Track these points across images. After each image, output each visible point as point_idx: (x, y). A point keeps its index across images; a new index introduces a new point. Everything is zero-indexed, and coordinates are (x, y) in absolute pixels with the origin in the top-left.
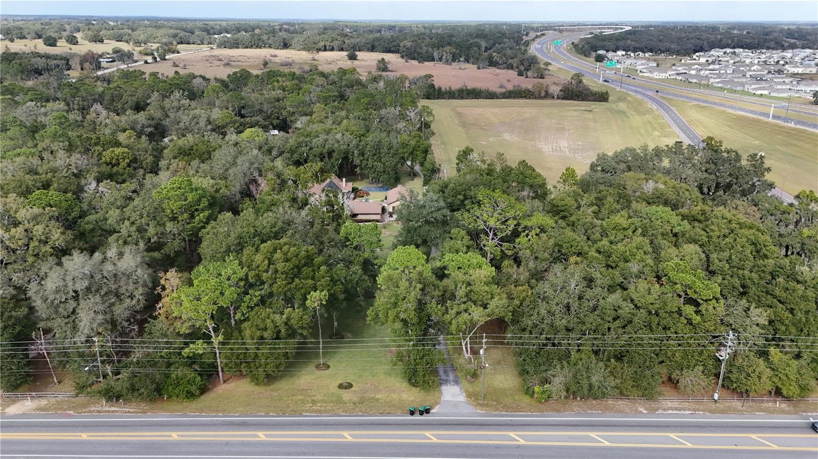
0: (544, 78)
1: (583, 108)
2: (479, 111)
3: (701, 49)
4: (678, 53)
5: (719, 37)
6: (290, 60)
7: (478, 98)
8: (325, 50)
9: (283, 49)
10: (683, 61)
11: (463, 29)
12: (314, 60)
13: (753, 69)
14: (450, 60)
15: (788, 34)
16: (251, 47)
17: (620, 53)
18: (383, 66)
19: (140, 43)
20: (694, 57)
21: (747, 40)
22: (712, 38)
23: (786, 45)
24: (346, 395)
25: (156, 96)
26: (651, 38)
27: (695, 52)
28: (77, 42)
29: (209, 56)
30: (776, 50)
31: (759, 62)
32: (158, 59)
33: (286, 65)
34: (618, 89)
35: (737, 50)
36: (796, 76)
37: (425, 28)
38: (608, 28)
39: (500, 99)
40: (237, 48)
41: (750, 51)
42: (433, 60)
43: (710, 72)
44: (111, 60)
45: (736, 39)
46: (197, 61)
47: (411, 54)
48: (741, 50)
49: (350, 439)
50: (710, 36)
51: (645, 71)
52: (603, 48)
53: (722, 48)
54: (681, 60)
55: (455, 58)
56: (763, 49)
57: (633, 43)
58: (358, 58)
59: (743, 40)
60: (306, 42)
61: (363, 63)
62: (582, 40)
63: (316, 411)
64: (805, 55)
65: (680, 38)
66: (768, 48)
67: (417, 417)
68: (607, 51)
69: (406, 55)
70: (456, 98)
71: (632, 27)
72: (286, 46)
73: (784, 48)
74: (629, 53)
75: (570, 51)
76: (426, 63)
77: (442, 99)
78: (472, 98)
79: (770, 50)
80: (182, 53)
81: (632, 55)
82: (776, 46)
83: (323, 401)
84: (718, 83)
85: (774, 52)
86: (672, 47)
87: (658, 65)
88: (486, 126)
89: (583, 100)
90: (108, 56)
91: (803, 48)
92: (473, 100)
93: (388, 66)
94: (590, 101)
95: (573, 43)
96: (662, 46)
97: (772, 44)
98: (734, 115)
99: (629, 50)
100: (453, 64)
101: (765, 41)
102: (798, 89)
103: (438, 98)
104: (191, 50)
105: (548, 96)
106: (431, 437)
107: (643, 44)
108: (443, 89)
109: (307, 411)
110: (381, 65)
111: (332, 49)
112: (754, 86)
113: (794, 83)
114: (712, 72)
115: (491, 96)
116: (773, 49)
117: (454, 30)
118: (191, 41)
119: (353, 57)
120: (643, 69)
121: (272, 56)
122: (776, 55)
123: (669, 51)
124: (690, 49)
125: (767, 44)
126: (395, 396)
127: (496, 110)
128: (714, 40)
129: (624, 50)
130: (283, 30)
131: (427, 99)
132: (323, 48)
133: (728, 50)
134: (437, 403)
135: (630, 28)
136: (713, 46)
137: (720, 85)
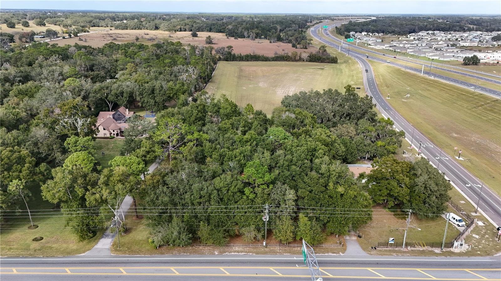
0: (307, 49)
1: (319, 67)
2: (254, 68)
3: (414, 31)
4: (400, 34)
5: (425, 24)
6: (154, 37)
7: (258, 61)
8: (181, 31)
9: (155, 30)
10: (400, 39)
11: (273, 18)
12: (170, 37)
13: (439, 43)
14: (254, 37)
15: (472, 22)
16: (135, 29)
17: (363, 33)
18: (209, 41)
19: (67, 26)
20: (409, 36)
21: (442, 26)
22: (421, 24)
23: (466, 28)
24: (34, 245)
25: (41, 58)
26: (384, 24)
27: (410, 33)
28: (29, 25)
29: (105, 34)
30: (460, 32)
31: (445, 39)
32: (72, 36)
33: (151, 40)
34: (347, 55)
35: (435, 32)
36: (463, 48)
37: (250, 17)
38: (363, 18)
39: (271, 61)
40: (127, 29)
41: (444, 32)
42: (244, 37)
43: (410, 45)
44: (43, 36)
45: (435, 25)
46: (97, 37)
47: (233, 34)
48: (438, 32)
50: (420, 23)
51: (372, 44)
52: (353, 30)
53: (426, 31)
54: (399, 38)
55: (258, 36)
56: (452, 31)
57: (373, 27)
58: (198, 36)
59: (439, 26)
60: (169, 26)
61: (200, 39)
62: (342, 25)
64: (476, 35)
65: (402, 25)
66: (455, 31)
68: (356, 32)
69: (229, 34)
70: (244, 61)
71: (377, 17)
72: (157, 28)
73: (464, 31)
74: (369, 33)
75: (332, 32)
76: (239, 39)
77: (235, 61)
78: (254, 61)
79: (456, 32)
80: (91, 32)
81: (371, 34)
82: (460, 29)
83: (16, 249)
84: (411, 52)
85: (458, 33)
86: (396, 30)
87: (382, 41)
88: (253, 78)
89: (322, 62)
90: (42, 34)
91: (476, 31)
92: (255, 62)
93: (212, 41)
94: (326, 63)
95: (336, 27)
96: (390, 29)
97: (458, 28)
98: (404, 72)
99: (370, 32)
100: (256, 39)
101: (454, 26)
102: (458, 55)
103: (233, 60)
104: (96, 31)
105: (301, 60)
107: (379, 28)
110: (208, 40)
111: (185, 30)
112: (431, 54)
113: (459, 52)
114: (412, 45)
115: (266, 59)
116: (458, 31)
117: (268, 19)
118: (100, 25)
119: (195, 35)
120: (371, 43)
121: (145, 34)
122: (458, 35)
123: (393, 32)
124: (406, 31)
125: (455, 28)
127: (264, 68)
128: (422, 26)
129: (366, 32)
130: (161, 19)
131: (227, 61)
132: (180, 30)
133: (430, 32)
135: (375, 18)
136: (421, 29)
137: (412, 53)
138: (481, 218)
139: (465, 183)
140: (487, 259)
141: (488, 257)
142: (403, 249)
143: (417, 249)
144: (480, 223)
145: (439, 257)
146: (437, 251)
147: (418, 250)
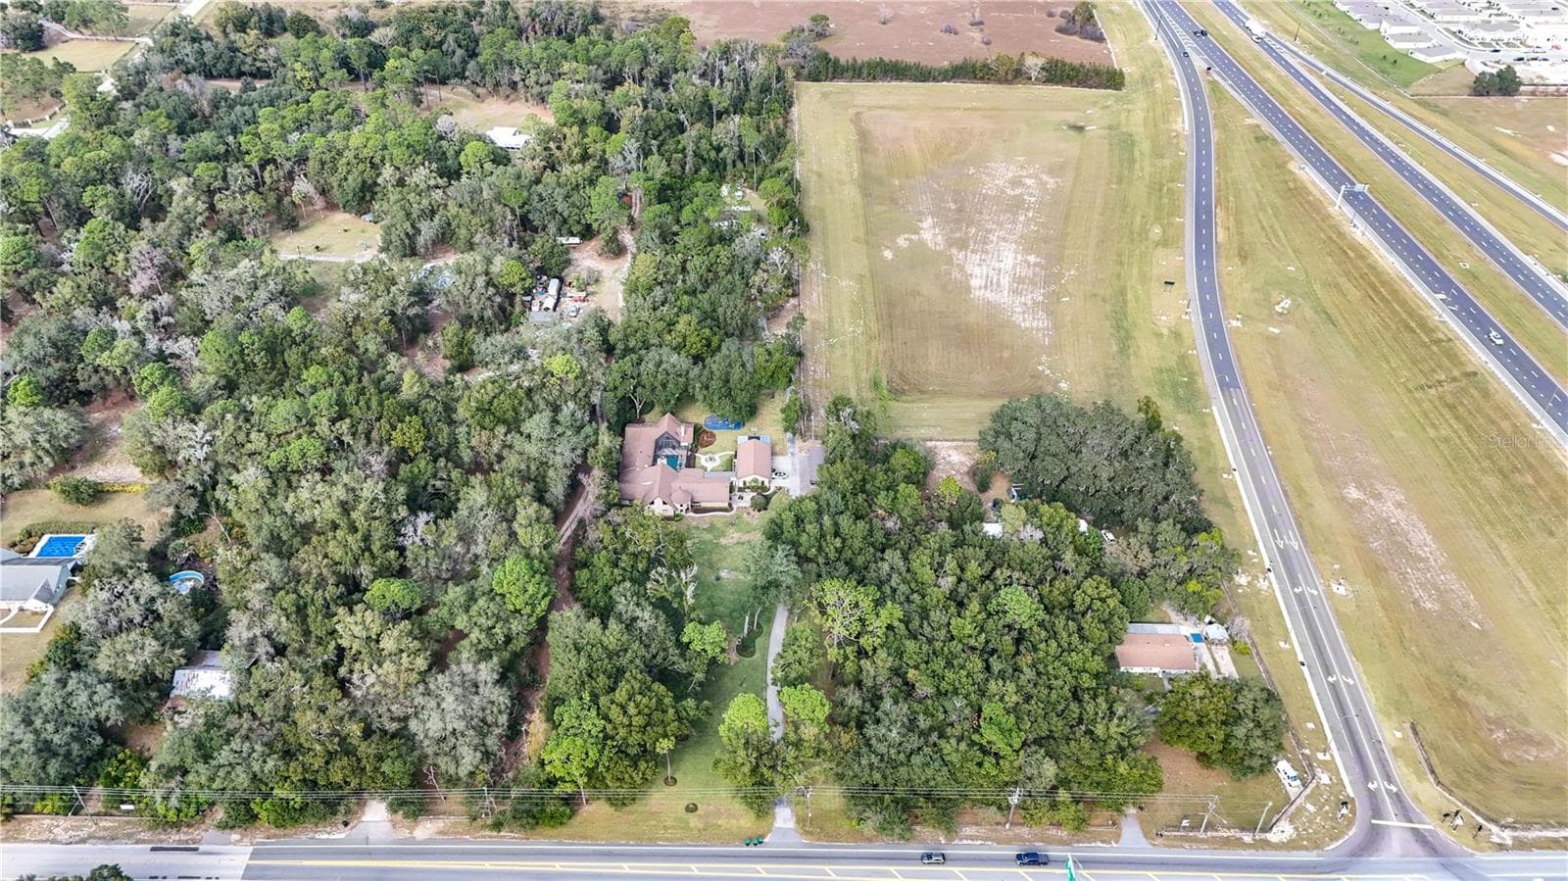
7: (902, 80)
24: (693, 820)
34: (1153, 36)
39: (938, 81)
49: (697, 873)
63: (667, 839)
67: (752, 849)
78: (891, 80)
83: (673, 827)
105: (1020, 76)
106: (761, 869)
108: (843, 61)
109: (661, 839)
126: (733, 822)
131: (816, 80)
134: (770, 831)
138: (1330, 767)
139: (1328, 672)
140: (1311, 857)
141: (1315, 852)
142: (1201, 835)
143: (1220, 834)
144: (1325, 779)
145: (1248, 852)
146: (1247, 838)
147: (1222, 838)
